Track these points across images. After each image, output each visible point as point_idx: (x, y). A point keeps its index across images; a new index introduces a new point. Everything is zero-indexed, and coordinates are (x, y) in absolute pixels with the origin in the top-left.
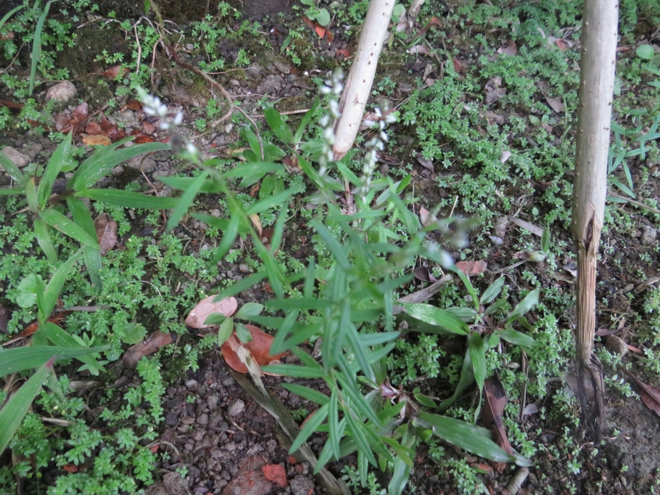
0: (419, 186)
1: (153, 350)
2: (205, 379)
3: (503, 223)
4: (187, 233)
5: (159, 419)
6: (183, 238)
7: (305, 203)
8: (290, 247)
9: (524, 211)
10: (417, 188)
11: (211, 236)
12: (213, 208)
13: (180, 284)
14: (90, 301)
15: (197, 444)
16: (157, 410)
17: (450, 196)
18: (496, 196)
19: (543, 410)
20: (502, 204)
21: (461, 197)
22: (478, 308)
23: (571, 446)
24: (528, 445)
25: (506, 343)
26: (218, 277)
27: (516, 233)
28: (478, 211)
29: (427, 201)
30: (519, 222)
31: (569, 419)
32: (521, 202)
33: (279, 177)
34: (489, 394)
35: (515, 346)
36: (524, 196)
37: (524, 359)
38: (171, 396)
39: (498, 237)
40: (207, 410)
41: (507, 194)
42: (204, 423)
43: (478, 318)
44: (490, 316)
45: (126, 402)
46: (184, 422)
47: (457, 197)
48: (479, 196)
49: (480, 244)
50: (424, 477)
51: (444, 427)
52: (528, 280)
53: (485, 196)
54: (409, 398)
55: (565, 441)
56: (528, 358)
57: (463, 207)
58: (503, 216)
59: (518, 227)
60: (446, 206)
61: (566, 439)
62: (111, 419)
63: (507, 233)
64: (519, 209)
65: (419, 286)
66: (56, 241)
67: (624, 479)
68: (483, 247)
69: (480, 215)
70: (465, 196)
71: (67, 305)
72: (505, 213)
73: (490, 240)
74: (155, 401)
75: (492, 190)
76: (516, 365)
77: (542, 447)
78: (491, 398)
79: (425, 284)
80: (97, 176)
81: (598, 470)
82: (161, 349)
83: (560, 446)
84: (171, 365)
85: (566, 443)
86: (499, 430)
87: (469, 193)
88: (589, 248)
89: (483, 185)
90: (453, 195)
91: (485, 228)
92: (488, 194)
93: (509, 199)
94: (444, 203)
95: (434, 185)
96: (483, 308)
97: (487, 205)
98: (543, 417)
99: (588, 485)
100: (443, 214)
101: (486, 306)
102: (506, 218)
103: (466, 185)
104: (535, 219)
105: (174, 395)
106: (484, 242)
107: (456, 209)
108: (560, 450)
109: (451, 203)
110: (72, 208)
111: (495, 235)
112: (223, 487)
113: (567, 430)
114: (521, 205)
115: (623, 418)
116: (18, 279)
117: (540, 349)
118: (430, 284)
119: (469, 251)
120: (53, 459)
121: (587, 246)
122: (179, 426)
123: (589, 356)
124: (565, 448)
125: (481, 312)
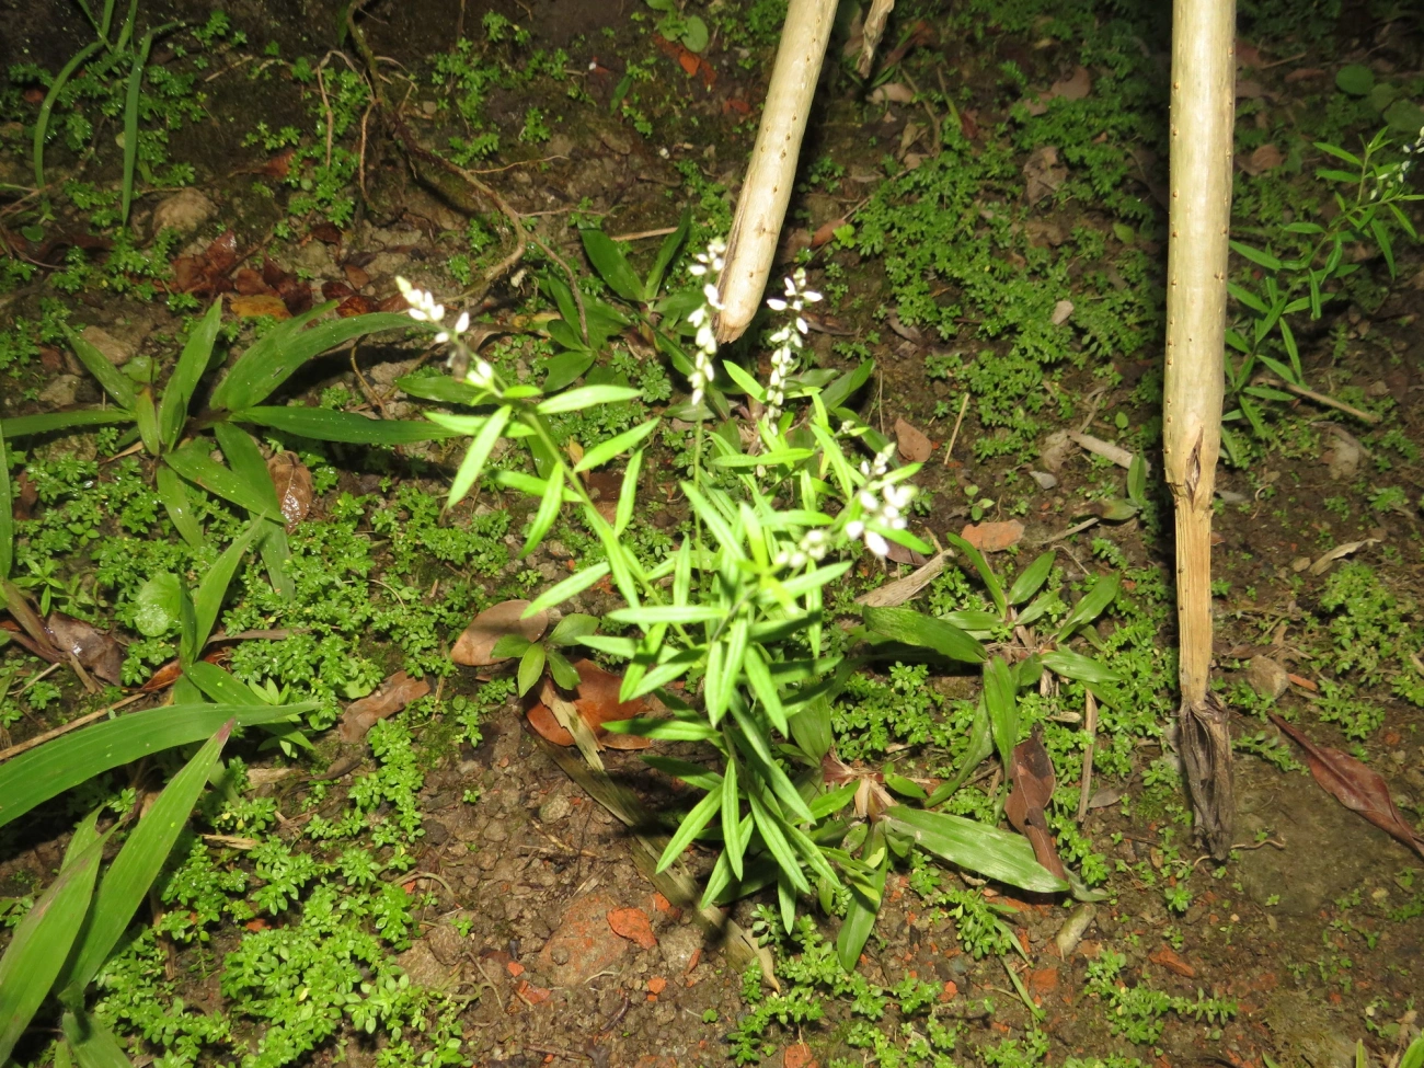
0: (893, 377)
1: (395, 708)
2: (495, 759)
3: (1058, 442)
5: (414, 833)
6: (437, 493)
7: (671, 418)
8: (645, 505)
9: (1100, 419)
10: (890, 381)
11: (492, 488)
13: (436, 582)
14: (272, 619)
15: (487, 875)
16: (410, 816)
17: (953, 394)
18: (1045, 391)
19: (1126, 798)
20: (1057, 406)
21: (975, 395)
22: (1003, 612)
23: (1177, 862)
24: (1093, 862)
25: (1056, 677)
26: (508, 567)
27: (1082, 464)
28: (1009, 421)
29: (908, 406)
30: (1090, 442)
31: (1175, 813)
32: (1094, 402)
33: (619, 369)
34: (1021, 771)
35: (1073, 681)
36: (1099, 390)
37: (1090, 705)
38: (434, 790)
39: (1047, 471)
40: (500, 815)
41: (1067, 386)
42: (497, 838)
43: (1005, 632)
44: (1027, 626)
45: (353, 803)
46: (460, 837)
47: (967, 396)
48: (1011, 393)
49: (1013, 488)
50: (904, 923)
51: (939, 832)
52: (1103, 555)
53: (1022, 391)
54: (875, 783)
55: (1166, 853)
56: (1099, 703)
57: (980, 416)
58: (1058, 431)
59: (1088, 452)
60: (946, 415)
61: (1167, 848)
62: (327, 835)
63: (1065, 464)
64: (1091, 416)
65: (894, 574)
66: (200, 509)
67: (1272, 920)
68: (1018, 493)
69: (1014, 430)
70: (982, 394)
71: (233, 629)
72: (1063, 424)
73: (1033, 478)
74: (405, 800)
75: (1037, 381)
76: (1075, 717)
77: (1122, 866)
78: (1025, 778)
79: (906, 568)
80: (271, 381)
81: (1226, 904)
82: (409, 706)
83: (1157, 863)
84: (430, 733)
85: (1168, 858)
86: (1041, 837)
87: (991, 387)
88: (1197, 496)
89: (1018, 371)
90: (959, 391)
91: (1022, 456)
92: (1027, 389)
93: (1071, 396)
94: (942, 409)
95: (924, 372)
96: (1014, 612)
97: (1028, 410)
98: (1125, 812)
99: (1206, 932)
100: (940, 431)
101: (1020, 607)
102: (1063, 434)
103: (985, 372)
104: (1122, 434)
105: (440, 789)
106: (1020, 484)
107: (964, 419)
108: (1155, 870)
109: (956, 408)
110: (226, 444)
111: (1040, 469)
112: (539, 951)
113: (1169, 832)
114: (1094, 407)
115: (1275, 810)
116: (136, 584)
117: (1121, 686)
118: (915, 568)
119: (988, 503)
120: (226, 909)
121: (1191, 493)
122: (450, 845)
123: (1203, 696)
124: (1164, 866)
125: (1009, 619)
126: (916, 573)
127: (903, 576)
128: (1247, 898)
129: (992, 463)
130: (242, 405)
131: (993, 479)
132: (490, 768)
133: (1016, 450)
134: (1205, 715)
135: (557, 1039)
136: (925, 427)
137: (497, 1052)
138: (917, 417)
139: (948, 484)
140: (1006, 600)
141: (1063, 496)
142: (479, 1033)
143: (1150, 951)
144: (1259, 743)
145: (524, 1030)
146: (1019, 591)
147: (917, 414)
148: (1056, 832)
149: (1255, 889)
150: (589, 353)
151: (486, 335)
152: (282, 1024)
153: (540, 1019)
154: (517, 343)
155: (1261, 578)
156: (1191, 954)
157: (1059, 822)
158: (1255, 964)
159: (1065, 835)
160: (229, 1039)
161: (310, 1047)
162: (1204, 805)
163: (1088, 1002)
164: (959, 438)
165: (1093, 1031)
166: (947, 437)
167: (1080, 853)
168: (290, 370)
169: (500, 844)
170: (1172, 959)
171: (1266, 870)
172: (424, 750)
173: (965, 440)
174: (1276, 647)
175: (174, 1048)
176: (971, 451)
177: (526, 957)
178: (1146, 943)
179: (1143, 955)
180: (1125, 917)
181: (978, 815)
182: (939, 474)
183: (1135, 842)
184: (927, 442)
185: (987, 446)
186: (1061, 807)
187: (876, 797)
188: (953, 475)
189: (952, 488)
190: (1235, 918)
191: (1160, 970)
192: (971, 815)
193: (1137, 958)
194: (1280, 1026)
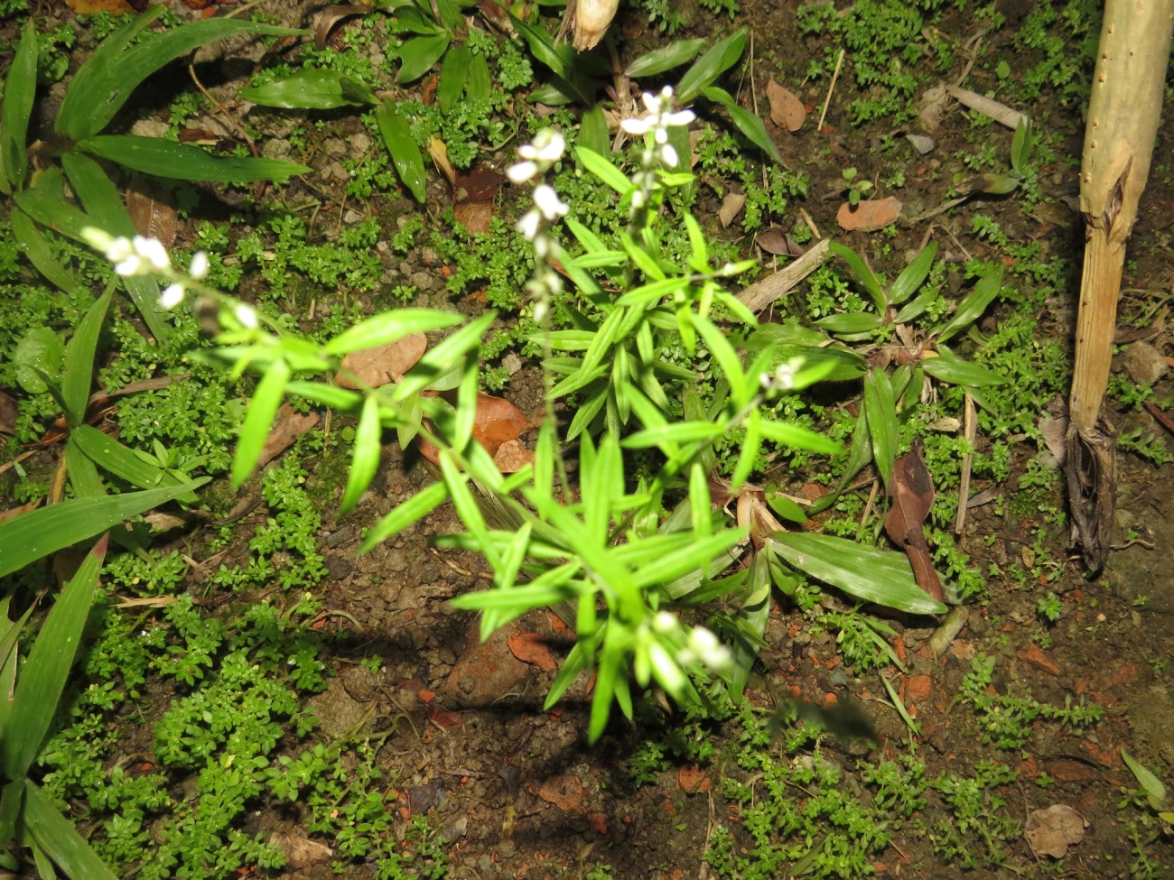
0: (764, 34)
1: (288, 441)
2: (388, 487)
3: (935, 98)
4: (310, 191)
5: (318, 574)
6: (304, 202)
7: (534, 104)
8: (515, 200)
9: (980, 66)
10: (760, 38)
11: (358, 196)
12: (353, 133)
13: (313, 302)
14: (153, 367)
15: (392, 606)
16: (313, 560)
17: (827, 50)
18: (924, 41)
19: (1000, 498)
20: (936, 56)
21: (850, 50)
22: (883, 312)
23: (1048, 564)
24: (969, 578)
25: (935, 382)
26: (384, 278)
27: (961, 121)
28: (885, 78)
29: (780, 65)
30: (969, 97)
31: (1048, 512)
32: (974, 47)
33: (476, 50)
34: (901, 489)
35: (952, 385)
36: (980, 33)
37: (969, 410)
38: (333, 526)
39: (925, 134)
40: (399, 545)
41: (946, 29)
42: (398, 568)
43: (885, 333)
44: (906, 324)
45: (256, 554)
46: (363, 570)
47: (843, 52)
48: (889, 46)
49: (889, 153)
50: (787, 636)
51: (820, 557)
52: (983, 233)
53: (899, 43)
54: (756, 500)
55: (1037, 556)
56: (978, 408)
57: (856, 76)
58: (936, 85)
59: (967, 109)
60: (819, 77)
61: (1039, 551)
62: (237, 581)
63: (942, 123)
64: (970, 64)
65: (770, 265)
66: (62, 253)
67: (1136, 617)
68: (893, 159)
69: (890, 87)
70: (858, 50)
71: (111, 386)
72: (942, 75)
73: (909, 143)
74: (307, 546)
75: (916, 29)
76: (954, 423)
77: (995, 570)
78: (905, 496)
79: (781, 260)
80: (106, 108)
81: (1094, 603)
82: (300, 439)
83: (1028, 563)
84: (323, 466)
85: (1039, 561)
86: (919, 555)
87: (867, 40)
88: (1114, 229)
89: (897, 20)
90: (834, 46)
91: (899, 117)
92: (904, 39)
93: (951, 43)
94: (815, 70)
95: (795, 23)
96: (893, 311)
97: (905, 62)
98: (999, 512)
99: (1073, 629)
100: (813, 92)
101: (899, 307)
102: (941, 89)
103: (861, 23)
104: (1003, 84)
105: (338, 524)
106: (895, 150)
107: (839, 78)
108: (1027, 569)
109: (830, 66)
110: (76, 178)
111: (918, 132)
112: (445, 677)
113: (1042, 533)
114: (974, 54)
115: (1145, 504)
116: (12, 342)
117: (1001, 388)
118: (791, 259)
119: (866, 185)
120: (151, 665)
121: (1109, 225)
122: (355, 577)
123: (1094, 422)
124: (1035, 566)
125: (889, 320)
126: (793, 265)
127: (780, 268)
128: (1114, 595)
129: (867, 127)
130: (85, 134)
131: (868, 144)
132: (385, 496)
133: (893, 113)
134: (1094, 441)
135: (470, 763)
136: (798, 88)
137: (417, 779)
138: (789, 77)
139: (822, 153)
140: (885, 300)
141: (939, 158)
142: (399, 761)
143: (1017, 648)
144: (1136, 439)
145: (440, 757)
146: (901, 288)
147: (790, 73)
148: (934, 548)
149: (1122, 589)
150: (443, 32)
151: (333, 21)
152: (213, 792)
153: (452, 744)
154: (369, 23)
155: (1143, 249)
156: (1057, 650)
157: (937, 537)
158: (1116, 657)
159: (943, 551)
160: (168, 803)
161: (242, 809)
162: (1083, 522)
163: (961, 708)
164: (833, 98)
165: (964, 736)
166: (821, 99)
167: (957, 569)
168: (124, 94)
169: (400, 573)
170: (1039, 658)
171: (1134, 569)
172: (320, 482)
173: (838, 100)
174: (1156, 330)
175: (119, 811)
176: (845, 113)
177: (436, 683)
178: (1014, 640)
179: (1011, 653)
180: (997, 618)
181: (859, 536)
182: (813, 142)
183: (1007, 542)
184: (800, 106)
185: (863, 107)
186: (938, 521)
187: (758, 518)
188: (827, 142)
189: (826, 157)
190: (1102, 617)
191: (1026, 666)
192: (851, 537)
193: (1006, 656)
194: (1141, 726)
